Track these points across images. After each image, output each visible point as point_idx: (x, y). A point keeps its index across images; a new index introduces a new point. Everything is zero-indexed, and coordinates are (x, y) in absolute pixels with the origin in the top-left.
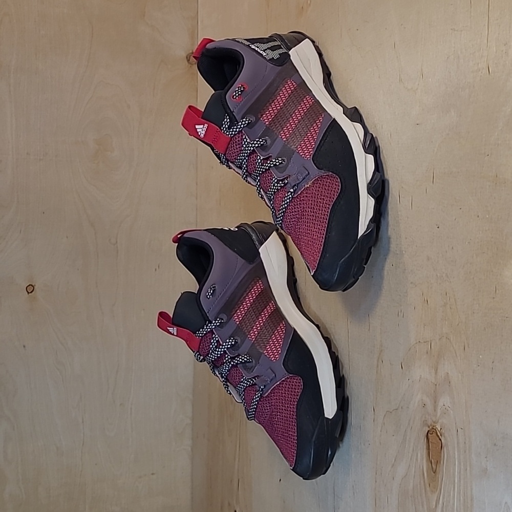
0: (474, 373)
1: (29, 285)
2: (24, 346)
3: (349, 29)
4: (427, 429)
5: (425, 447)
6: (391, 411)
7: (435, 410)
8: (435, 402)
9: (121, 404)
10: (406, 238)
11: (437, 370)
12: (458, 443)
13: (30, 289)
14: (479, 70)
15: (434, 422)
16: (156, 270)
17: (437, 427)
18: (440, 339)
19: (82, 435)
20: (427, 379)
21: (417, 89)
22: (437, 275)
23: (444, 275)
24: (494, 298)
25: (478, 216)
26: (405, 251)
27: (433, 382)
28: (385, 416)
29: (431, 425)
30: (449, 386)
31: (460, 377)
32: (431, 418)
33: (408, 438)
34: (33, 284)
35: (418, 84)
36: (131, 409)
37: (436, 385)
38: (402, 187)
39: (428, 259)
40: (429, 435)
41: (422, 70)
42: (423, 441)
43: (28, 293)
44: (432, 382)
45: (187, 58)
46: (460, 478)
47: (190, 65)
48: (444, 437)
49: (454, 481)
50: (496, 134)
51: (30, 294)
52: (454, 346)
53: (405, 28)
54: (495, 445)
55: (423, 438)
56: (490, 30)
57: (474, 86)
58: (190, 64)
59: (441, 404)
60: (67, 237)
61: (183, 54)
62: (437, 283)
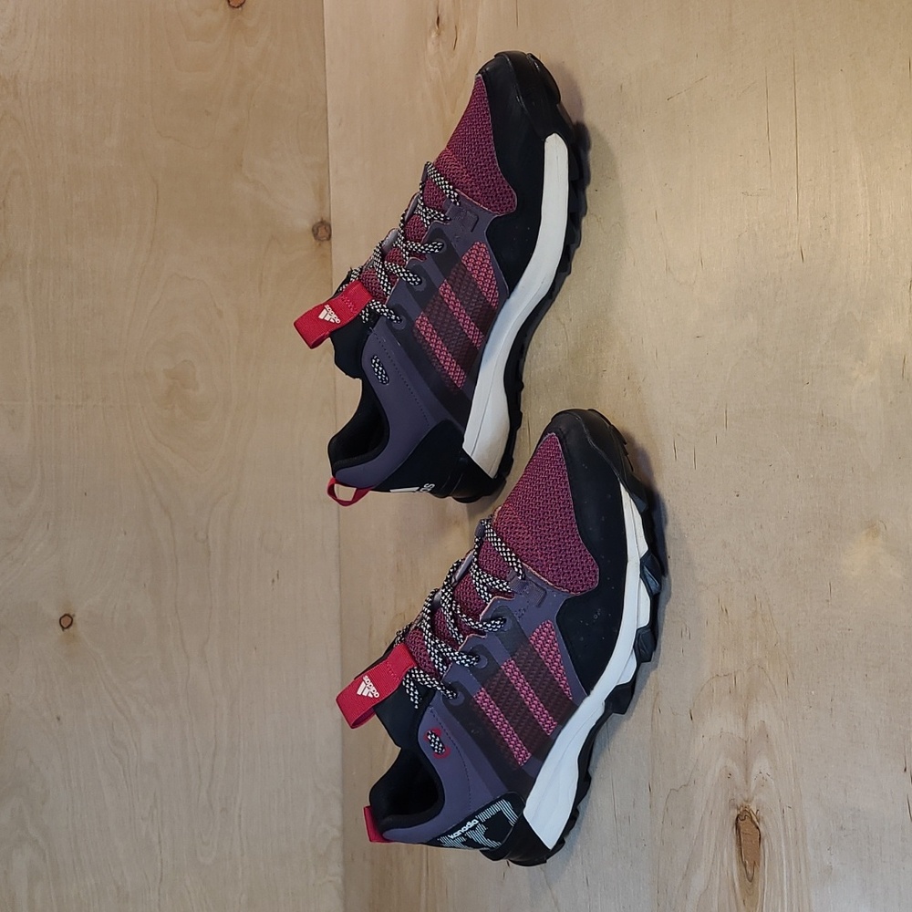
0: (803, 718)
1: (65, 615)
2: (59, 719)
4: (735, 813)
5: (734, 841)
6: (678, 788)
7: (747, 782)
8: (747, 770)
9: (222, 810)
10: (688, 514)
11: (747, 718)
12: (785, 831)
13: (67, 621)
14: (788, 255)
15: (747, 801)
16: (273, 581)
17: (751, 807)
18: (749, 669)
19: (159, 864)
20: (732, 734)
21: (694, 283)
22: (740, 570)
23: (750, 569)
24: (828, 601)
25: (798, 477)
26: (688, 535)
27: (741, 737)
28: (668, 796)
29: (742, 806)
30: (767, 742)
31: (783, 726)
32: (741, 795)
33: (706, 829)
34: (71, 614)
35: (696, 276)
36: (240, 816)
37: (746, 742)
38: (679, 435)
39: (725, 545)
40: (739, 821)
41: (700, 254)
42: (731, 831)
43: (63, 628)
44: (739, 738)
45: (313, 230)
46: (791, 886)
47: (318, 244)
48: (764, 823)
49: (782, 892)
50: (818, 351)
51: (66, 630)
52: (771, 678)
53: (671, 189)
54: (842, 827)
55: (730, 828)
56: (800, 195)
57: (781, 279)
58: (319, 240)
59: (755, 771)
60: (125, 533)
61: (305, 224)
62: (740, 581)
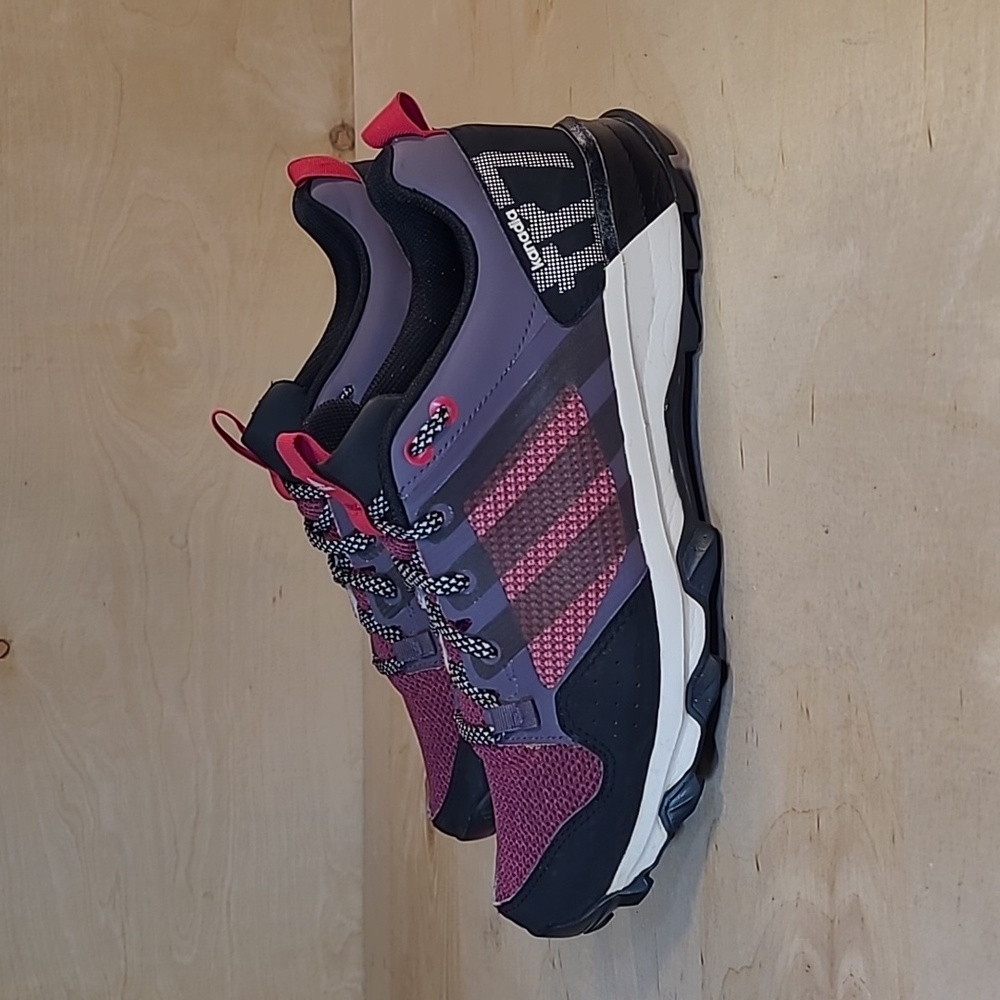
0: (916, 903)
3: (630, 55)
6: (738, 969)
7: (832, 984)
8: (832, 965)
9: (205, 895)
10: (758, 554)
11: (833, 885)
13: (3, 649)
14: (908, 140)
16: (274, 600)
18: (837, 808)
19: (123, 963)
20: (812, 904)
21: (772, 192)
22: (828, 651)
23: (843, 651)
24: (957, 719)
25: (915, 509)
26: (757, 586)
27: (826, 912)
28: (726, 977)
30: (862, 928)
31: (885, 909)
34: (8, 639)
35: (775, 180)
36: (228, 904)
37: (832, 921)
38: (747, 430)
39: (807, 608)
41: (781, 144)
44: (823, 914)
45: (331, 136)
47: (337, 153)
50: (952, 301)
51: (2, 660)
52: (869, 830)
53: (742, 44)
56: (929, 36)
57: (897, 181)
58: (339, 149)
59: (844, 970)
60: (78, 535)
61: (321, 128)
62: (828, 668)
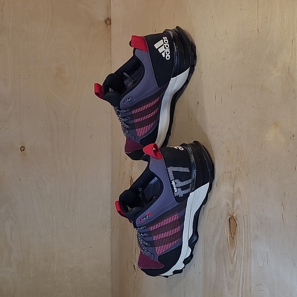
0: (251, 187)
1: (22, 147)
2: (20, 180)
3: (190, 8)
4: (229, 217)
5: (228, 226)
6: (212, 208)
7: (233, 207)
8: (233, 203)
9: (72, 211)
10: (219, 119)
11: (234, 186)
12: (244, 223)
13: (23, 149)
14: (254, 31)
15: (233, 213)
16: (90, 138)
17: (234, 215)
18: (235, 170)
19: (52, 227)
20: (229, 191)
21: (224, 40)
22: (234, 138)
23: (237, 137)
24: (261, 148)
25: (253, 107)
26: (218, 126)
27: (232, 192)
28: (209, 211)
29: (231, 215)
30: (240, 194)
31: (245, 189)
32: (231, 211)
33: (220, 222)
34: (24, 146)
35: (224, 38)
36: (78, 213)
37: (233, 194)
38: (217, 92)
39: (230, 129)
40: (230, 220)
41: (226, 30)
42: (227, 222)
43: (22, 151)
45: (105, 21)
46: (245, 241)
47: (107, 26)
48: (238, 220)
49: (242, 243)
50: (262, 64)
51: (22, 152)
52: (242, 173)
53: (217, 8)
54: (261, 223)
55: (227, 221)
56: (259, 10)
57: (251, 39)
58: (107, 24)
59: (236, 203)
60: (42, 121)
61: (103, 19)
62: (234, 141)
